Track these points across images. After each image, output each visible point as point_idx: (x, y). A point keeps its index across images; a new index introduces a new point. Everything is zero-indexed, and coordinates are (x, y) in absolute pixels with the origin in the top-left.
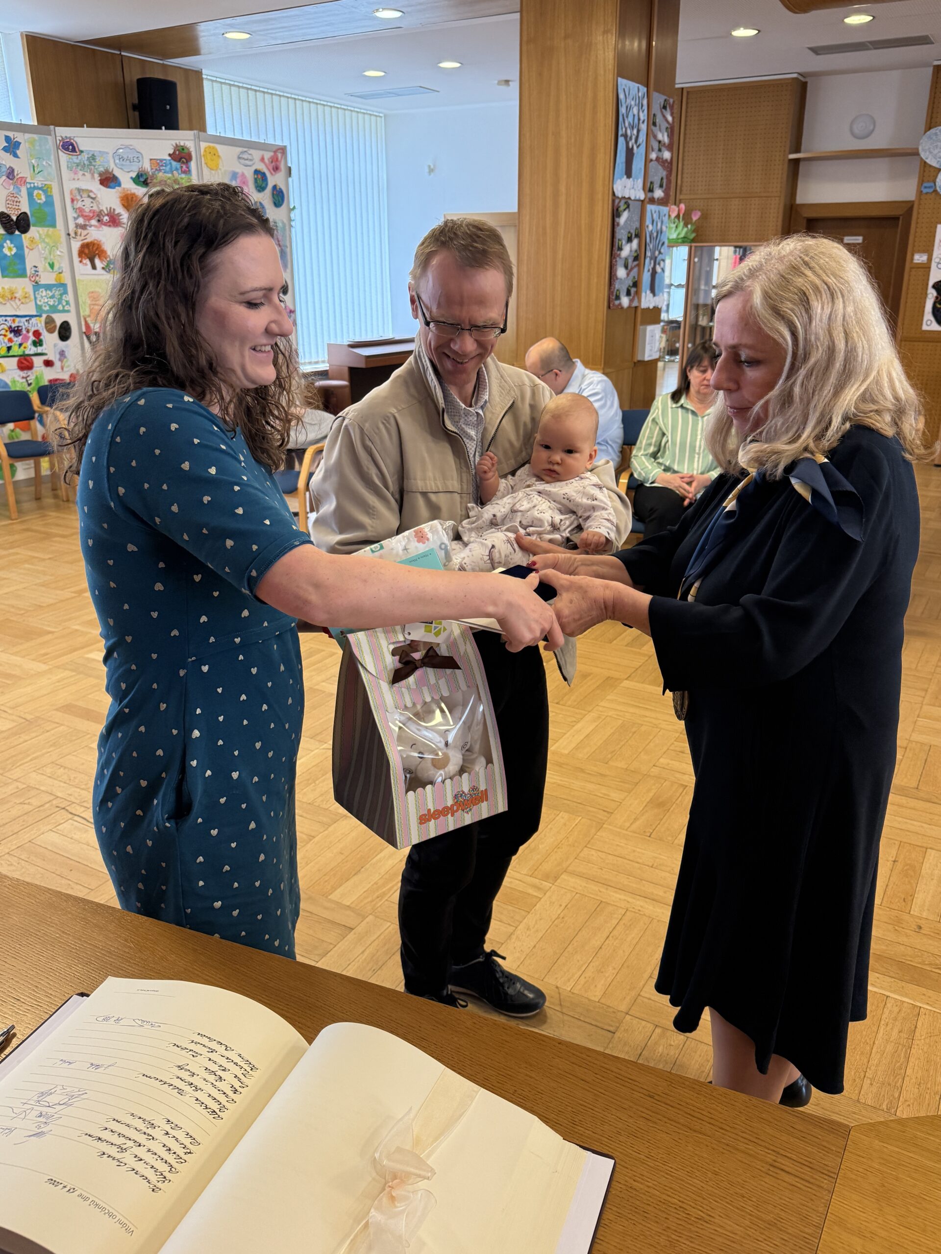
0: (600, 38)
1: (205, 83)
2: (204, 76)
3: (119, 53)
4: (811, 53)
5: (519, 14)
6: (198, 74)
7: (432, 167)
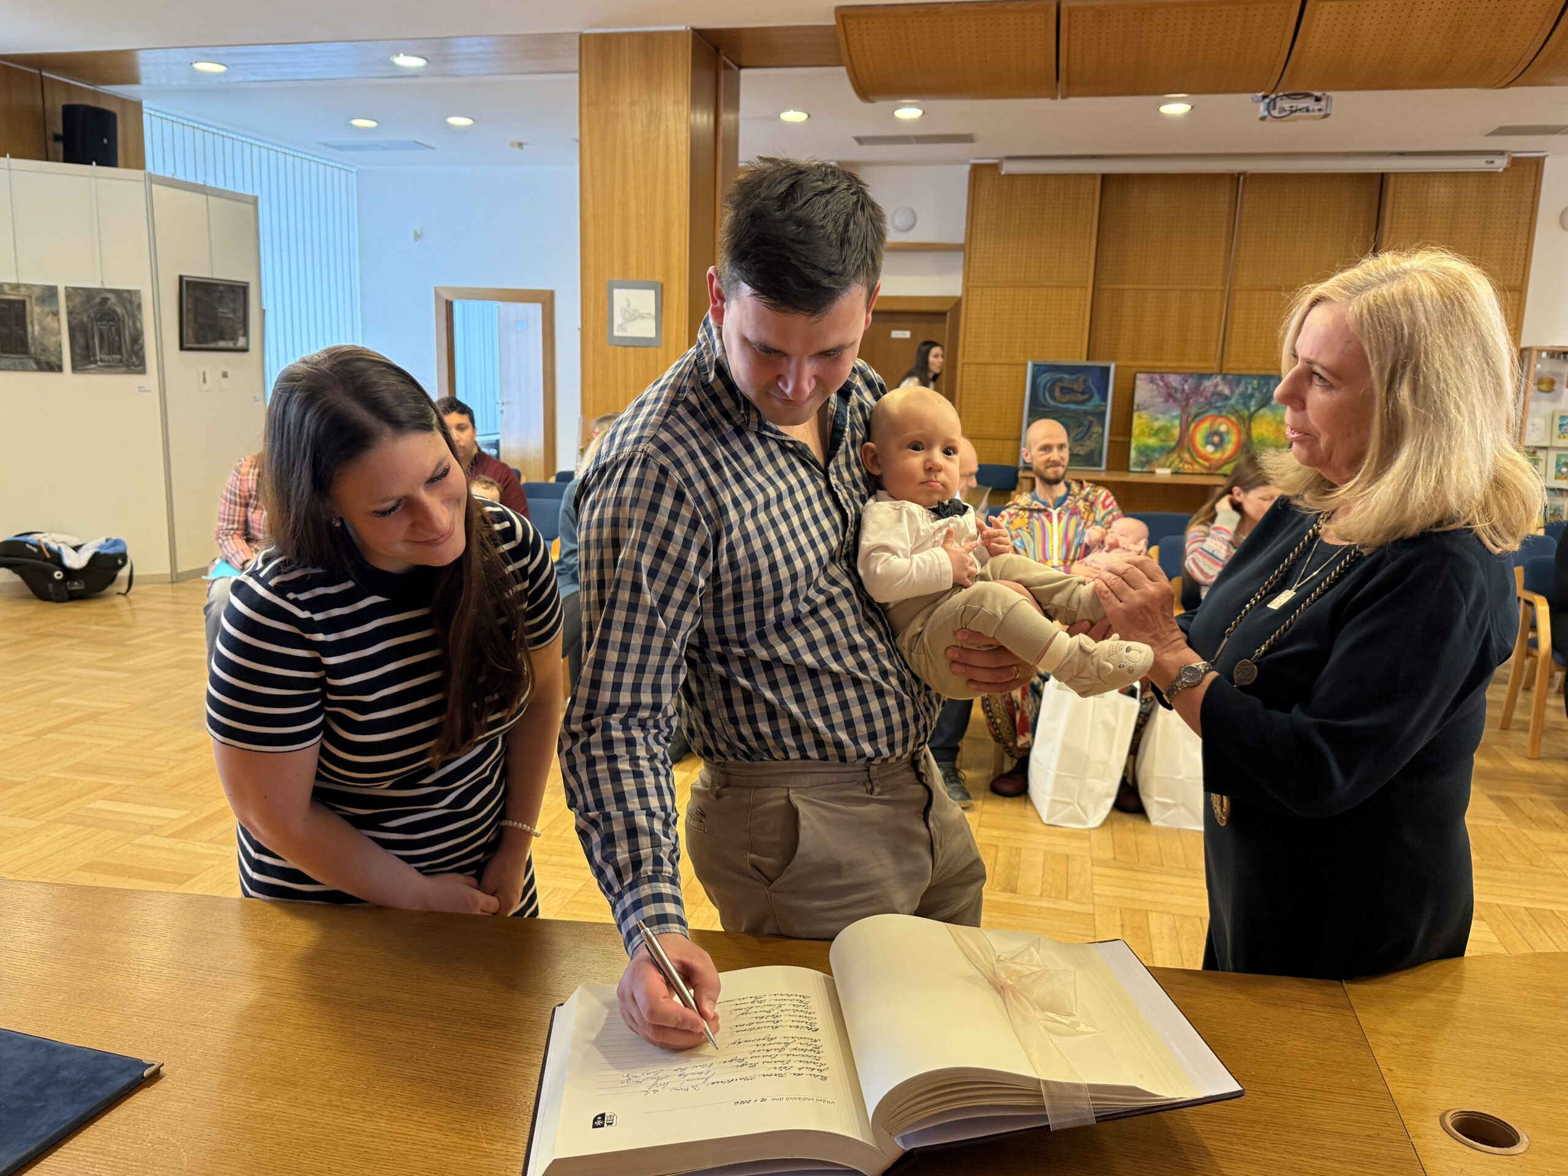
0: (670, 109)
1: (146, 118)
2: (145, 110)
3: (37, 72)
4: (855, 142)
5: (577, 76)
6: (138, 106)
7: (419, 232)
